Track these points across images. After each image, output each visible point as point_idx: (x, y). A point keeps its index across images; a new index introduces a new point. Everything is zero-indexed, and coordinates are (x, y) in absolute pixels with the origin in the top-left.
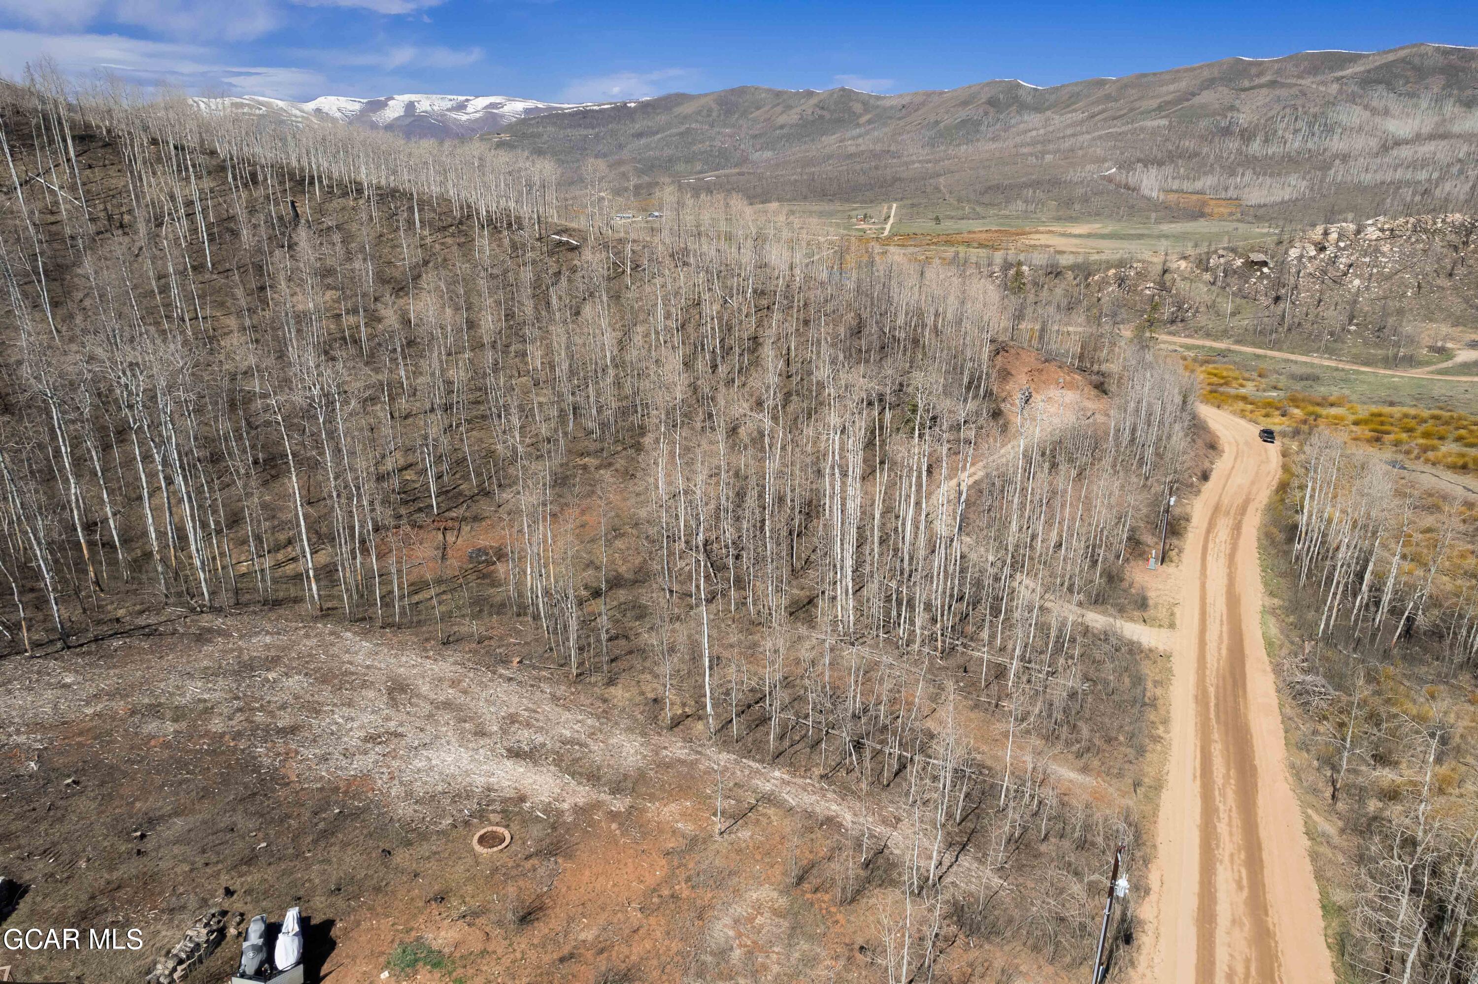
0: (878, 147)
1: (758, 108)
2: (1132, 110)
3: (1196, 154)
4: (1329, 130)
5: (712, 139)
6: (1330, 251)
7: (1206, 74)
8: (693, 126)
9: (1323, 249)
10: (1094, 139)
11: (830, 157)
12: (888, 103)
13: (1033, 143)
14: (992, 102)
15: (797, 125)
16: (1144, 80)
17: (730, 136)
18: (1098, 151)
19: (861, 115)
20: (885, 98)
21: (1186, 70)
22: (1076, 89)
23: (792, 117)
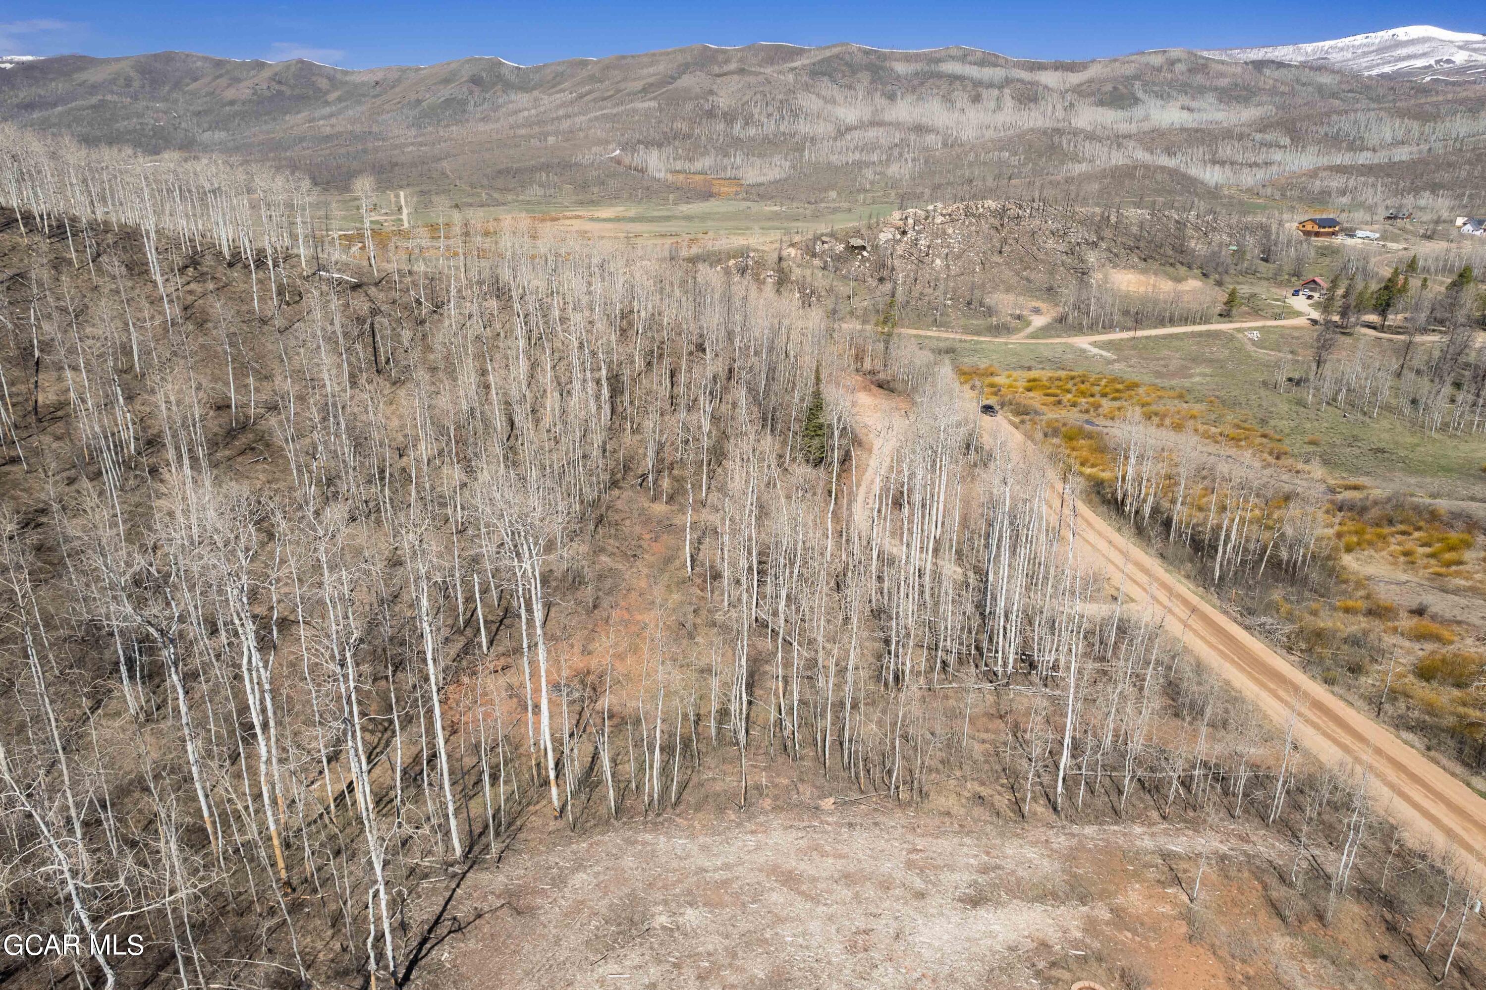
0: (358, 128)
1: (195, 79)
2: (618, 91)
3: (690, 136)
4: (795, 114)
5: (140, 115)
6: (911, 234)
7: (680, 58)
8: (109, 97)
9: (904, 233)
10: (591, 120)
11: (302, 139)
12: (357, 79)
13: (528, 123)
14: (475, 81)
15: (250, 101)
16: (624, 62)
17: (165, 113)
18: (599, 132)
19: (328, 92)
20: (353, 73)
21: (662, 54)
22: (560, 69)
23: (243, 91)
